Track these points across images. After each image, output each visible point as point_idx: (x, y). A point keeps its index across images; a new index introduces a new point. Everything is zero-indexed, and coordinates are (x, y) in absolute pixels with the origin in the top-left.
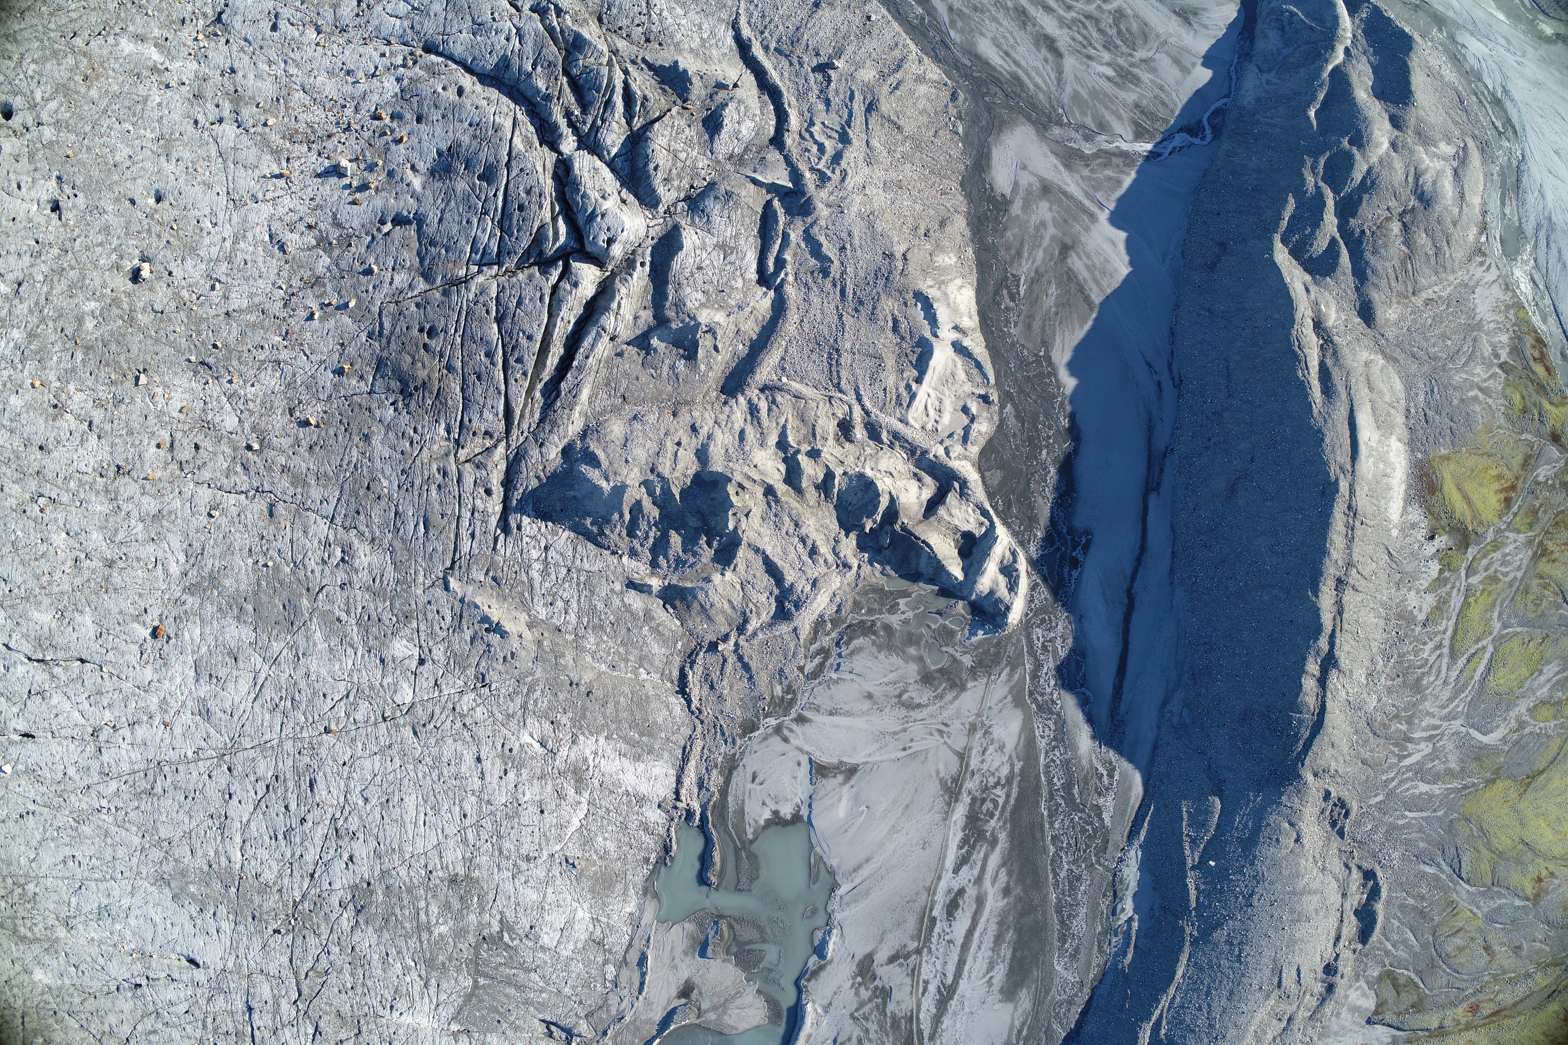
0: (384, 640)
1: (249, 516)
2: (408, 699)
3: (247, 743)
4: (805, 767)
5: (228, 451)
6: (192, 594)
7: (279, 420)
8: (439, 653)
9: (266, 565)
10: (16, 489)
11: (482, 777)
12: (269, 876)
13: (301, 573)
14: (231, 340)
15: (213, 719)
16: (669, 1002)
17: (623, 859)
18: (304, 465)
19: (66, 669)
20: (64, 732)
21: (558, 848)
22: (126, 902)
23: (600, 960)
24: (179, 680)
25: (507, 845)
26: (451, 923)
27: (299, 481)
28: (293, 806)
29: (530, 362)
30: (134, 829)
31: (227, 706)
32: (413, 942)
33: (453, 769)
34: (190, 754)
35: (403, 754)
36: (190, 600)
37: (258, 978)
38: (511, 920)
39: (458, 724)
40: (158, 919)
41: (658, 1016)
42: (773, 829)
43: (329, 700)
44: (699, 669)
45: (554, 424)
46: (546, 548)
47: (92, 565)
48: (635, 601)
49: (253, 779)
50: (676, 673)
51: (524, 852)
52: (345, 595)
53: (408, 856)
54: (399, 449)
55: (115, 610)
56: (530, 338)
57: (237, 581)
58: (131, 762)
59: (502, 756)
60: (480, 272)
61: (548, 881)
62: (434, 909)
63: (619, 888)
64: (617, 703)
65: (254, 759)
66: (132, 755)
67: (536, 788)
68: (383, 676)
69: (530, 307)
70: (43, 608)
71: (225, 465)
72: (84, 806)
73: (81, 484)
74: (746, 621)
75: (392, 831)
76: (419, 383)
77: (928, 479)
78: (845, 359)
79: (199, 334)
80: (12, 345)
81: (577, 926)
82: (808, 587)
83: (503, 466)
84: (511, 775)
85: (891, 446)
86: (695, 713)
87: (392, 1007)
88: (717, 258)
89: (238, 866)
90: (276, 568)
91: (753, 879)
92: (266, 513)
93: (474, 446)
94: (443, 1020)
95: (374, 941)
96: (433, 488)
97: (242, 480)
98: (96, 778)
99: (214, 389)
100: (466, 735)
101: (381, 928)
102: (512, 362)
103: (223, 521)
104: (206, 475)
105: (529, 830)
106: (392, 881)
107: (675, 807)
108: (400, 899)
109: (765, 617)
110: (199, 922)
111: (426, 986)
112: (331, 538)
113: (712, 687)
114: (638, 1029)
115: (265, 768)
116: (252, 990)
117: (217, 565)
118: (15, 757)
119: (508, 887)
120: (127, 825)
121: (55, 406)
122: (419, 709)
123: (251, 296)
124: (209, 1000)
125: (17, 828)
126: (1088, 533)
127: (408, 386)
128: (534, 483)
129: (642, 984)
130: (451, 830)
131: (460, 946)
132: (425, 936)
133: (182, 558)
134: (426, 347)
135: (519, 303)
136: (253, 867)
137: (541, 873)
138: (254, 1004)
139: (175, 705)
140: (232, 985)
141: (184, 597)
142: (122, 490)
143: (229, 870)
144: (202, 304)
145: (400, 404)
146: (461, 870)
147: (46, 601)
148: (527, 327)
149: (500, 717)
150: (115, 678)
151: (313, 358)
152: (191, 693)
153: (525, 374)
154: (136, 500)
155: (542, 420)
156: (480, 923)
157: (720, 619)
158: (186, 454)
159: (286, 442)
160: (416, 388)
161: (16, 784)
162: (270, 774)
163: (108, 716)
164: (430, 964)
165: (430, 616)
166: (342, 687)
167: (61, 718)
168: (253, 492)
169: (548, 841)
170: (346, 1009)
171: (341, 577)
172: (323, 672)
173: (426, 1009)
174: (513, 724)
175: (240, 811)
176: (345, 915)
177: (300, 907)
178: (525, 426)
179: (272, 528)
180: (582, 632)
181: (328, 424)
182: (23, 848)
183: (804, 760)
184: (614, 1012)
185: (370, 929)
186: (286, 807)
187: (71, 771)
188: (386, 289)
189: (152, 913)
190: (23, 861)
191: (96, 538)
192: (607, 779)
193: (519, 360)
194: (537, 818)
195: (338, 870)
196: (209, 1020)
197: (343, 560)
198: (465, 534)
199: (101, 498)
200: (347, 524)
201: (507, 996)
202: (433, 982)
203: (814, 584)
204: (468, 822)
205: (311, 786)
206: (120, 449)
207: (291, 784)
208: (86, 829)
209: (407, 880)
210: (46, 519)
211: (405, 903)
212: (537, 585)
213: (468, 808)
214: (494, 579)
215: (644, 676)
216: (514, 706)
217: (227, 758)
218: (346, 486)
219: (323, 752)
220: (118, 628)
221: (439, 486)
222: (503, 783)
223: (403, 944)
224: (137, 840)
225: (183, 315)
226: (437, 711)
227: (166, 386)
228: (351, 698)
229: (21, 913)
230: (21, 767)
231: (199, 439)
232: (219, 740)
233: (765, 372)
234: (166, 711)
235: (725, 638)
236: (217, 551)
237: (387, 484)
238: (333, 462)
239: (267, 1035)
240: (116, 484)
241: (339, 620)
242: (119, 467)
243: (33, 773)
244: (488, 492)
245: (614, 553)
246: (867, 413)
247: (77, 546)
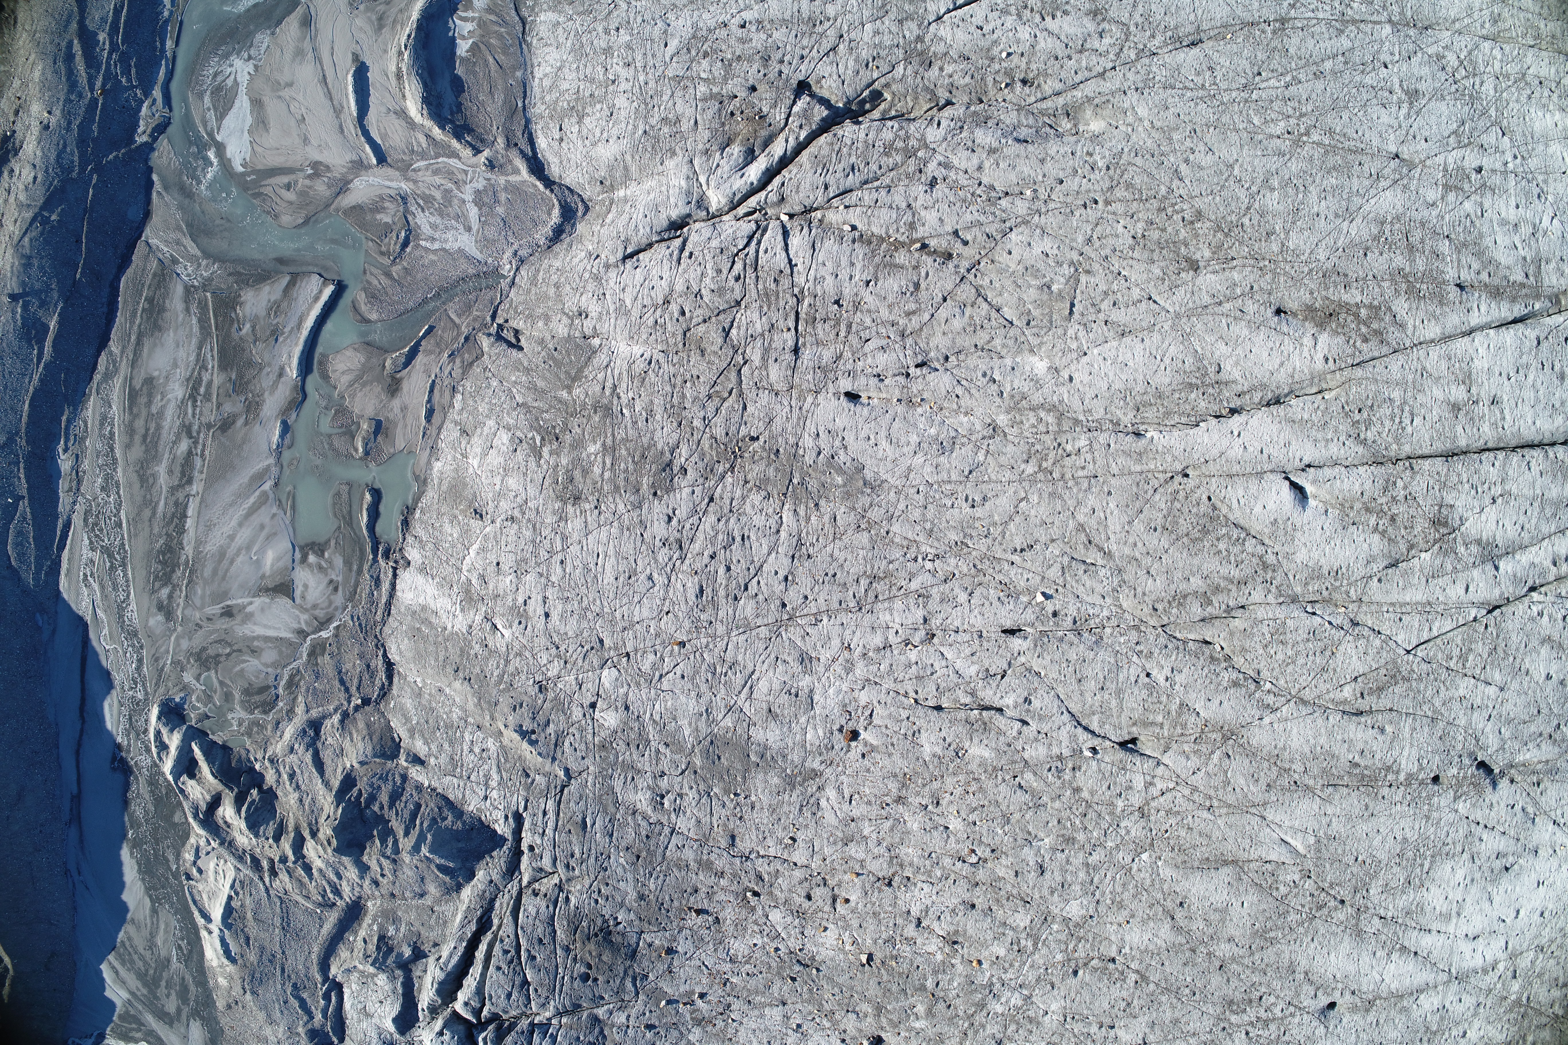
0: (625, 727)
1: (754, 838)
2: (606, 672)
3: (764, 632)
4: (298, 594)
5: (777, 892)
6: (813, 770)
7: (729, 915)
8: (577, 713)
9: (736, 794)
10: (1001, 872)
11: (545, 598)
12: (756, 498)
13: (702, 787)
14: (778, 983)
15: (797, 655)
16: (409, 373)
17: (440, 514)
18: (701, 877)
19: (956, 701)
20: (967, 637)
21: (488, 529)
22: (919, 459)
23: (465, 415)
24: (831, 691)
25: (528, 534)
26: (584, 455)
27: (706, 866)
28: (722, 570)
29: (497, 949)
30: (896, 540)
31: (781, 667)
32: (620, 434)
33: (569, 609)
34: (825, 619)
35: (612, 622)
36: (816, 765)
37: (781, 386)
38: (532, 459)
39: (562, 649)
40: (884, 444)
41: (420, 358)
42: (322, 540)
43: (679, 673)
44: (378, 683)
45: (482, 896)
46: (486, 798)
47: (919, 800)
48: (420, 747)
49: (760, 597)
50: (396, 680)
51: (515, 527)
52: (660, 767)
53: (615, 524)
54: (610, 887)
55: (896, 757)
56: (499, 968)
57: (766, 781)
58: (891, 610)
59: (527, 618)
60: (549, 1019)
61: (499, 495)
62: (597, 470)
63: (444, 488)
64: (437, 660)
65: (757, 616)
66: (888, 617)
67: (501, 586)
68: (627, 694)
69: (500, 991)
70: (977, 761)
71: (780, 880)
72: (953, 561)
73: (929, 873)
74: (342, 722)
75: (628, 548)
76: (593, 940)
77: (221, 822)
78: (277, 921)
79: (810, 990)
80: (1003, 1000)
81: (478, 450)
82: (296, 746)
83: (523, 867)
84: (521, 600)
85: (244, 851)
86: (381, 645)
87: (650, 363)
88: (370, 1008)
89: (786, 507)
90: (727, 792)
91: (338, 494)
92: (737, 840)
93: (547, 885)
94: (605, 350)
95: (658, 434)
96: (577, 855)
97: (762, 867)
98: (934, 591)
99: (794, 944)
100: (556, 639)
101: (649, 448)
102: (513, 952)
103: (780, 834)
104: (798, 874)
105: (509, 548)
106: (632, 498)
107: (396, 562)
108: (627, 480)
109: (328, 723)
110: (837, 443)
111: (615, 387)
112: (673, 816)
113: (368, 666)
114: (438, 345)
115: (746, 607)
116: (789, 373)
117: (787, 797)
118: (1029, 610)
119: (532, 491)
120: (905, 543)
121: (955, 943)
122: (596, 663)
123: (762, 1016)
124: (839, 357)
125: (1036, 535)
126: (114, 769)
127: (604, 938)
128: (495, 853)
129: (431, 391)
130: (574, 549)
131: (579, 431)
132: (609, 441)
133: (823, 803)
134: (589, 967)
135: (509, 995)
136: (772, 506)
137: (504, 505)
138: (789, 357)
139: (838, 667)
140: (810, 377)
141: (823, 767)
142: (885, 866)
143: (797, 501)
144: (810, 1013)
145: (611, 923)
146: (570, 509)
147: (973, 767)
148: (501, 977)
149: (528, 654)
150: (902, 692)
151: (699, 963)
152: (819, 680)
153: (502, 941)
154: (870, 856)
155: (492, 901)
156: (558, 455)
157: (361, 725)
158: (817, 893)
159: (721, 896)
160: (596, 935)
161: (1031, 582)
162: (742, 602)
163: (913, 655)
164: (608, 411)
165: (583, 746)
166: (665, 684)
167: (968, 651)
168: (753, 856)
169: (495, 537)
170: (695, 357)
171: (664, 783)
172: (683, 699)
173: (618, 362)
174: (517, 646)
175: (779, 563)
176: (683, 460)
177: (727, 466)
178: (507, 896)
179: (731, 826)
180: (462, 723)
181: (681, 910)
182: (1033, 513)
183: (298, 600)
184: (458, 361)
185: (659, 447)
186: (728, 569)
187: (963, 597)
188: (634, 1012)
189: (890, 452)
190: (1035, 498)
191: (914, 823)
192: (447, 592)
193: (506, 952)
194: (502, 560)
195: (684, 508)
196: (842, 334)
197: (662, 797)
198: (551, 815)
199: (907, 860)
200: (658, 827)
201: (544, 378)
202: (608, 392)
203: (292, 750)
204: (560, 557)
205: (702, 591)
206: (886, 902)
207: (722, 593)
208: (953, 536)
209: (618, 500)
210: (968, 843)
211: (622, 476)
212: (494, 768)
213: (559, 570)
214: (528, 775)
215: (418, 680)
216: (516, 663)
217: (785, 617)
218: (659, 859)
219: (687, 624)
220: (895, 741)
221: (572, 856)
222: (528, 593)
223: (630, 432)
224: (896, 528)
225: (827, 1007)
226: (580, 661)
227: (842, 950)
228: (657, 674)
229: (1048, 439)
230: (1024, 599)
231: (806, 904)
232: (793, 634)
233: (332, 918)
234: (847, 661)
235: (357, 708)
236: (786, 808)
237: (619, 861)
238: (673, 879)
239: (781, 324)
240: (891, 871)
241: (667, 745)
242: (889, 884)
243: (1009, 592)
244: (531, 848)
245: (434, 790)
246: (261, 878)
247: (936, 818)
